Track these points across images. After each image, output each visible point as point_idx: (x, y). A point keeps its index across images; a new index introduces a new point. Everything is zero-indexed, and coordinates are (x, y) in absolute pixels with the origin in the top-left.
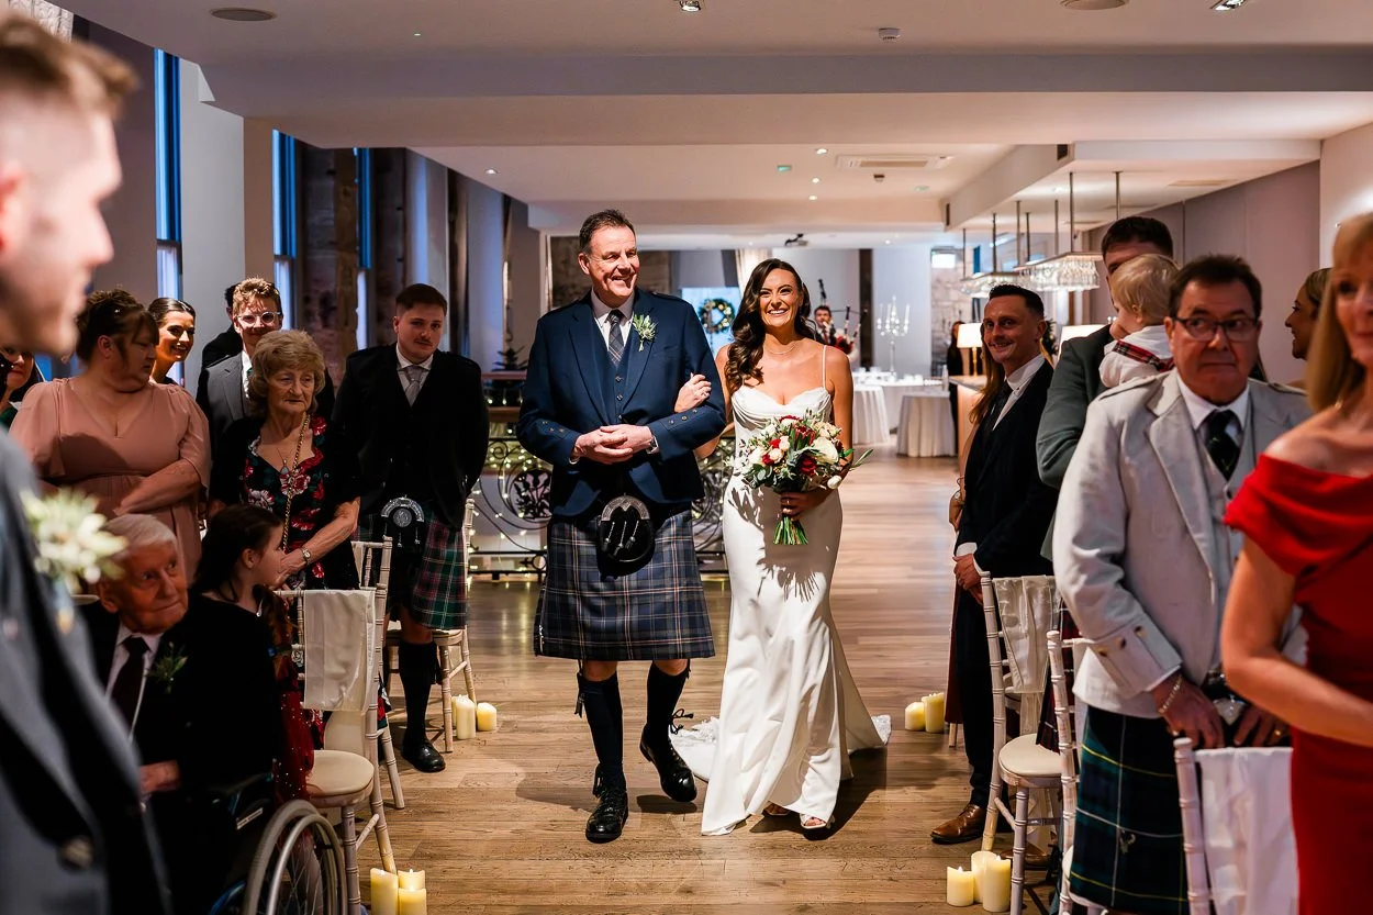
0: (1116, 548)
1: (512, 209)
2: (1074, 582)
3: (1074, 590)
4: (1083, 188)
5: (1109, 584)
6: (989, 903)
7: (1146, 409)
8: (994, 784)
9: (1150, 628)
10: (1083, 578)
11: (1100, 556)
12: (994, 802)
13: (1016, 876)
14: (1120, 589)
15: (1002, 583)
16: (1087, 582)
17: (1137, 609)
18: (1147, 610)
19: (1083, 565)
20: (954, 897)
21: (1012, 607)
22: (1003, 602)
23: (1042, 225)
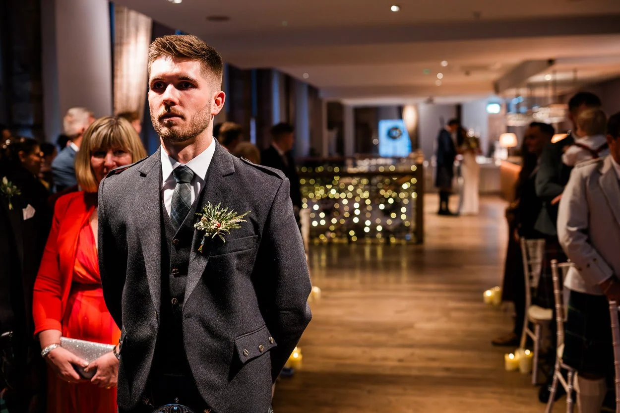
0: (584, 226)
1: (313, 91)
2: (567, 240)
3: (567, 244)
4: (560, 77)
5: (582, 242)
6: (523, 370)
7: (597, 172)
8: (526, 323)
9: (600, 260)
10: (571, 240)
11: (578, 230)
12: (526, 330)
13: (535, 360)
14: (587, 244)
15: (530, 242)
16: (574, 240)
17: (594, 252)
18: (599, 252)
19: (571, 234)
20: (509, 367)
21: (535, 251)
22: (531, 250)
23: (539, 93)
